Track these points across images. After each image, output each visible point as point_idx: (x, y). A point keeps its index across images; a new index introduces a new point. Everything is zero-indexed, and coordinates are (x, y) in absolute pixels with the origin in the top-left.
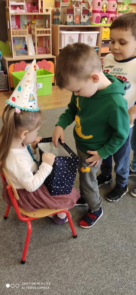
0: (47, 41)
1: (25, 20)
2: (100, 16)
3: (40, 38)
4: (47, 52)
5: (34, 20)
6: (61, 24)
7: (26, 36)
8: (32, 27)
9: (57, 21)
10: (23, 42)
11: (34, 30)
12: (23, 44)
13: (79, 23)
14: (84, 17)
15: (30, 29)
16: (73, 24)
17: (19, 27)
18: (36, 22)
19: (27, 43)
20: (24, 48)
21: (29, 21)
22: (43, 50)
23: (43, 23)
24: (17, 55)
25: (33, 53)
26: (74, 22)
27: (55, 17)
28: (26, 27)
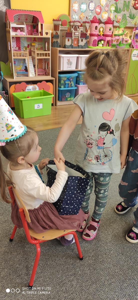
0: (46, 63)
1: (25, 43)
2: (97, 39)
3: (40, 60)
4: (46, 74)
5: (34, 43)
6: (60, 47)
7: (26, 58)
8: (32, 50)
9: (56, 44)
10: (23, 64)
11: (34, 52)
12: (23, 65)
13: (77, 46)
14: (82, 41)
15: (30, 51)
16: (71, 47)
17: (19, 49)
18: (36, 45)
19: (27, 65)
20: (24, 69)
21: (29, 43)
22: (42, 72)
23: (42, 46)
24: (17, 76)
25: (33, 74)
26: (72, 45)
27: (55, 40)
28: (26, 49)
